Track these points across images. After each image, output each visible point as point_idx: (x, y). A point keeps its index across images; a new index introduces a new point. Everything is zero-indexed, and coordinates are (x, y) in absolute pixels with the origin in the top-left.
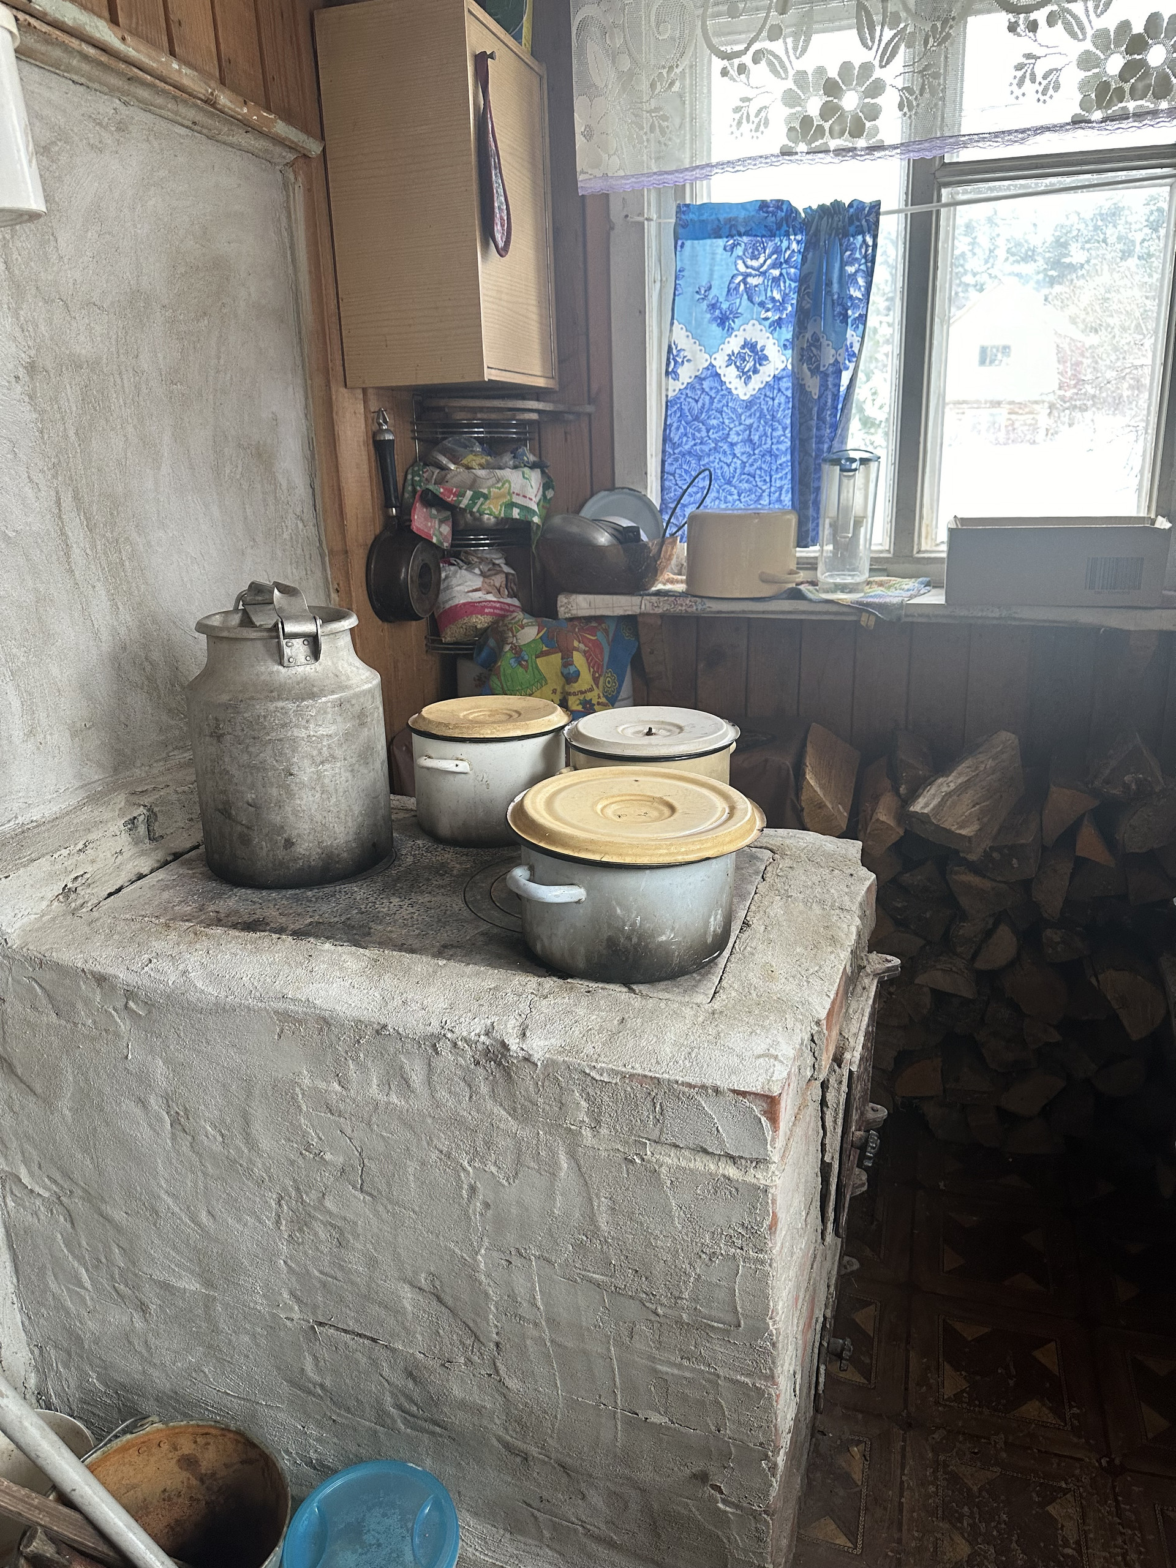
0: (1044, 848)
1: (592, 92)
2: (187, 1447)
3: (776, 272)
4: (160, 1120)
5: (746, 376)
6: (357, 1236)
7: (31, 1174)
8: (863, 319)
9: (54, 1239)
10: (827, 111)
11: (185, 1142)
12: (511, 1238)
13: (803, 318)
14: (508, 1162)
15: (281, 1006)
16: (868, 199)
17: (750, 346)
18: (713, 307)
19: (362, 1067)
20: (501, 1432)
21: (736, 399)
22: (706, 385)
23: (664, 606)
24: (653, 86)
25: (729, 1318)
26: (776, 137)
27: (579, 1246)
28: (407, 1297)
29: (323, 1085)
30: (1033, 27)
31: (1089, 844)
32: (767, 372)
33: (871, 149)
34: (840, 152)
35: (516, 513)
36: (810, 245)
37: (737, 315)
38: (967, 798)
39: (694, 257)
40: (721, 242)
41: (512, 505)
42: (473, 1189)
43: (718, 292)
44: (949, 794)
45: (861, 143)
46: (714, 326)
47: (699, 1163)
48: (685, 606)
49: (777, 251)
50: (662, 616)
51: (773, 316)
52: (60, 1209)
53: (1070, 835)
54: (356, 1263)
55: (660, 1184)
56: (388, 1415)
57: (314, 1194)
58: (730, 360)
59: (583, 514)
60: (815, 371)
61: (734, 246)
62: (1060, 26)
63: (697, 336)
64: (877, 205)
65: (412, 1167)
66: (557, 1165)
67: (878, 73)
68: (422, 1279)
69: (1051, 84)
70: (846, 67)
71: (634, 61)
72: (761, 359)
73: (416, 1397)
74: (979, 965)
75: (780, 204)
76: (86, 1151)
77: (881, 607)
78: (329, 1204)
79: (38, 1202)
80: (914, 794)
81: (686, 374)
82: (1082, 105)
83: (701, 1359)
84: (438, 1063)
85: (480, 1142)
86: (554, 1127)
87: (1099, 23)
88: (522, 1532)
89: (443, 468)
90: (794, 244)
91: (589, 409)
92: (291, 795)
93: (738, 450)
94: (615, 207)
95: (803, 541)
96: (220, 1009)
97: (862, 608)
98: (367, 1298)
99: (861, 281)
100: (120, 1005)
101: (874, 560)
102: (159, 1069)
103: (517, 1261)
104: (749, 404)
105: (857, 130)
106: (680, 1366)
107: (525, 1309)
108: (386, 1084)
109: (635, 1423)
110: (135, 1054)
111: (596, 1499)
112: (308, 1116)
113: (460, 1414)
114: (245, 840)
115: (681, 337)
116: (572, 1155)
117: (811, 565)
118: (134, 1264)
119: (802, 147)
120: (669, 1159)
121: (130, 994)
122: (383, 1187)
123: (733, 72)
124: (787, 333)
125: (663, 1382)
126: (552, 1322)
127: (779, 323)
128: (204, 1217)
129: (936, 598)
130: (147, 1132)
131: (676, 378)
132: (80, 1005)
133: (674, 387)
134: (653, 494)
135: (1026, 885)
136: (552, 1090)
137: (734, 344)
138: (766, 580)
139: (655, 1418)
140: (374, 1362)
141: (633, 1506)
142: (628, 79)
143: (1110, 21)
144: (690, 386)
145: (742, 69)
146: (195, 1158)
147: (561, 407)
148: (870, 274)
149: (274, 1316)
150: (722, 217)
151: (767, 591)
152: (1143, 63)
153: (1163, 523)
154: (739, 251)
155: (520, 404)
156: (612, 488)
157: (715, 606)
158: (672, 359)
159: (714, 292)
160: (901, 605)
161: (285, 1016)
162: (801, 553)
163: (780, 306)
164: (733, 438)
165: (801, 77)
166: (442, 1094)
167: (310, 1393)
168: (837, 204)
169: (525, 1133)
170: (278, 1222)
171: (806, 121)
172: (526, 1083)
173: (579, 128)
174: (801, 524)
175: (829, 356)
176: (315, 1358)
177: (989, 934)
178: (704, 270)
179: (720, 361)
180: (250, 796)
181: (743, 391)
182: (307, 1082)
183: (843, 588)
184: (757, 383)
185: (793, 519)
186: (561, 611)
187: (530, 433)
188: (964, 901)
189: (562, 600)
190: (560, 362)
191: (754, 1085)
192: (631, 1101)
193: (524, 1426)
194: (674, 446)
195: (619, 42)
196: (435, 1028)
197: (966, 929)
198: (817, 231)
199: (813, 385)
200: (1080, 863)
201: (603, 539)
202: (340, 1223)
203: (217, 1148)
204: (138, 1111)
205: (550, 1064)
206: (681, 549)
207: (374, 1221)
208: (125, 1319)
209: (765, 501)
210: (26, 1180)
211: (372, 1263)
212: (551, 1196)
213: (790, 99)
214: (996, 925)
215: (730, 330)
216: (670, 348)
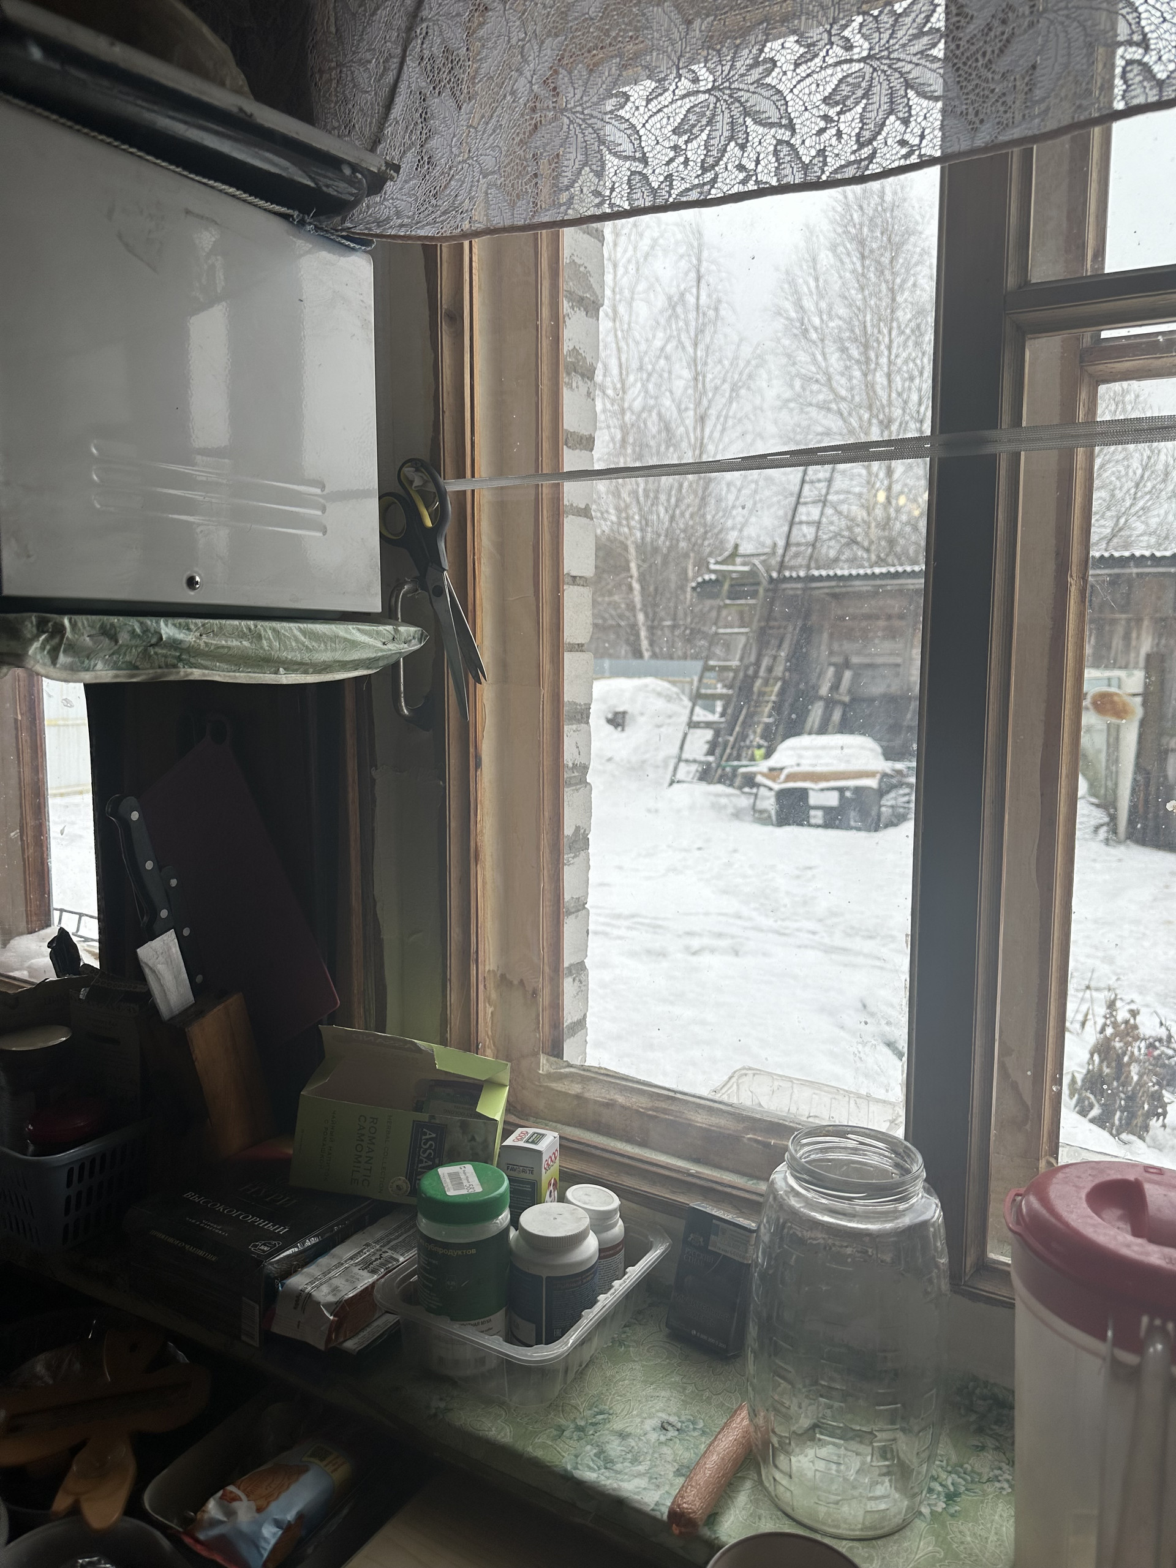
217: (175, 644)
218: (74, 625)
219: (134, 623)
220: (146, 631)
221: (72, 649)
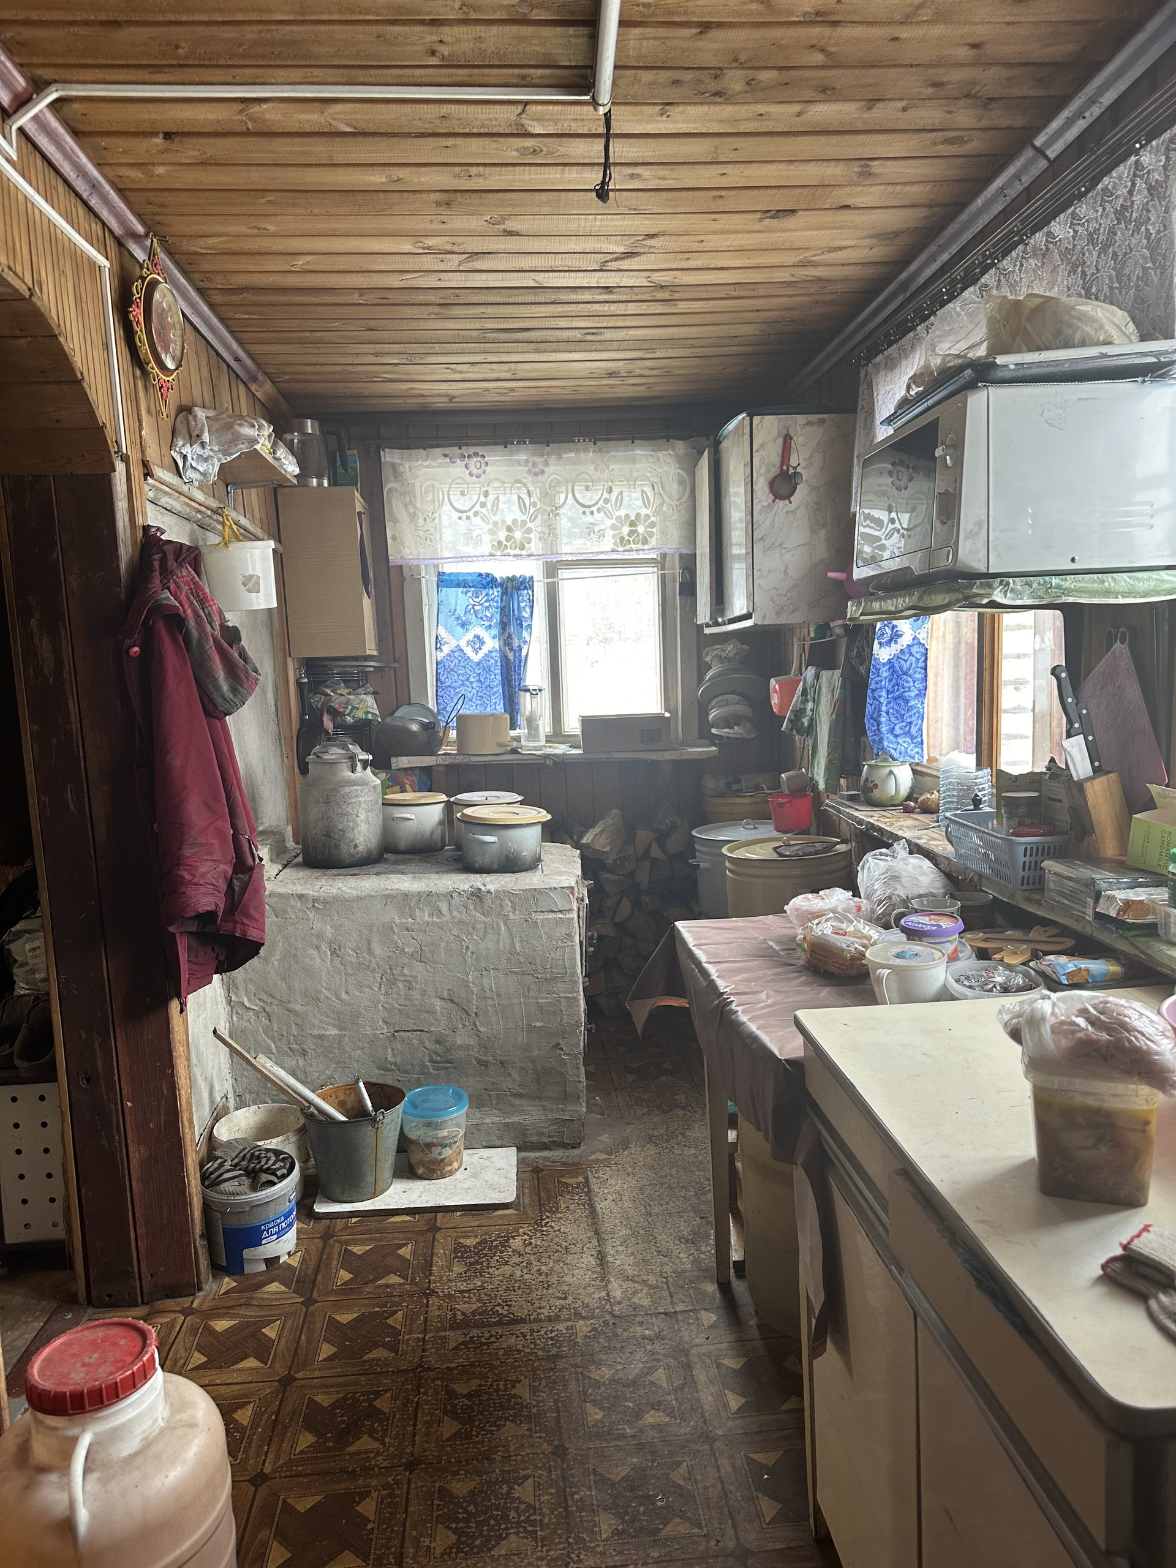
0: (638, 860)
1: (395, 521)
2: (342, 1097)
3: (487, 604)
4: (325, 953)
5: (476, 651)
6: (417, 982)
7: (249, 1000)
8: (530, 626)
9: (258, 1031)
10: (508, 538)
11: (337, 961)
12: (483, 965)
13: (504, 625)
14: (481, 933)
15: (386, 892)
16: (528, 575)
17: (478, 637)
18: (458, 618)
19: (421, 910)
20: (477, 1055)
21: (472, 661)
22: (456, 654)
23: (449, 761)
24: (425, 520)
25: (563, 971)
26: (486, 549)
27: (508, 959)
28: (438, 1003)
29: (404, 920)
30: (592, 513)
31: (656, 852)
32: (485, 650)
33: (529, 556)
34: (515, 556)
35: (370, 717)
36: (505, 593)
37: (470, 623)
38: (604, 836)
39: (447, 596)
40: (461, 590)
41: (367, 713)
42: (467, 948)
43: (460, 611)
44: (596, 835)
45: (524, 553)
46: (458, 628)
47: (551, 916)
48: (460, 759)
49: (487, 595)
50: (446, 766)
51: (487, 624)
52: (264, 1014)
53: (647, 852)
54: (416, 995)
55: (537, 927)
56: (426, 1066)
57: (399, 969)
58: (468, 643)
59: (396, 714)
60: (511, 649)
61: (466, 592)
62: (602, 513)
63: (451, 633)
64: (531, 578)
65: (443, 945)
66: (500, 929)
67: (529, 525)
68: (445, 996)
69: (601, 535)
70: (515, 521)
71: (416, 508)
72: (482, 643)
73: (440, 1051)
74: (616, 920)
75: (488, 575)
76: (283, 979)
77: (555, 755)
78: (405, 971)
79: (251, 1013)
80: (581, 838)
81: (446, 649)
82: (615, 544)
83: (555, 992)
84: (453, 902)
85: (470, 929)
86: (499, 915)
87: (618, 514)
88: (484, 1106)
89: (327, 695)
90: (495, 592)
91: (396, 665)
92: (357, 826)
93: (474, 685)
94: (406, 571)
95: (513, 726)
96: (359, 898)
97: (546, 756)
98: (420, 1011)
99: (528, 610)
100: (310, 906)
101: (547, 736)
102: (329, 931)
103: (485, 973)
104: (478, 664)
105: (522, 548)
106: (547, 998)
107: (488, 994)
108: (431, 915)
109: (531, 1029)
110: (317, 925)
111: (515, 1075)
112: (398, 935)
113: (460, 1053)
114: (337, 847)
115: (442, 631)
116: (506, 924)
117: (518, 739)
118: (303, 1031)
119: (499, 553)
120: (541, 917)
121: (315, 900)
122: (429, 956)
123: (464, 518)
124: (495, 631)
125: (539, 1006)
126: (499, 995)
127: (490, 626)
128: (344, 996)
129: (581, 751)
130: (318, 961)
131: (441, 651)
132: (289, 910)
133: (440, 656)
134: (432, 704)
135: (632, 875)
136: (498, 902)
137: (470, 636)
138: (500, 745)
139: (538, 1024)
140: (421, 1041)
141: (530, 1072)
142: (413, 516)
143: (622, 512)
144: (448, 655)
145: (468, 518)
146: (342, 967)
147: (382, 665)
148: (532, 607)
149: (375, 1034)
150: (461, 578)
151: (500, 750)
152: (636, 531)
153: (667, 715)
154: (470, 594)
155: (367, 664)
156: (410, 704)
157: (476, 759)
158: (438, 643)
159: (458, 612)
160: (564, 754)
161: (388, 897)
162: (513, 733)
163: (490, 619)
164: (472, 679)
165: (495, 523)
166: (455, 913)
167: (389, 1070)
168: (514, 577)
169: (488, 920)
170: (380, 988)
171: (500, 543)
172: (488, 901)
173: (389, 535)
174: (511, 719)
175: (516, 643)
176: (393, 1050)
177: (619, 903)
178: (453, 602)
179: (463, 643)
180: (341, 827)
181: (476, 658)
182: (397, 921)
183: (536, 749)
184: (481, 653)
185: (507, 716)
186: (394, 766)
187: (364, 677)
188: (607, 887)
189: (393, 760)
190: (379, 641)
191: (566, 885)
192: (527, 900)
193: (486, 1048)
194: (442, 683)
195: (408, 500)
196: (451, 889)
197: (609, 902)
198: (506, 588)
199: (511, 656)
200: (654, 861)
201: (415, 727)
202: (410, 979)
203: (354, 960)
204: (315, 953)
205: (497, 892)
206: (453, 734)
207: (425, 973)
208: (294, 1062)
209: (488, 709)
210: (247, 1003)
211: (423, 992)
212: (498, 942)
213: (491, 532)
214: (621, 898)
215: (467, 630)
216: (437, 638)
217: (1059, 587)
218: (1014, 582)
219: (1041, 579)
220: (1045, 582)
221: (1012, 591)
